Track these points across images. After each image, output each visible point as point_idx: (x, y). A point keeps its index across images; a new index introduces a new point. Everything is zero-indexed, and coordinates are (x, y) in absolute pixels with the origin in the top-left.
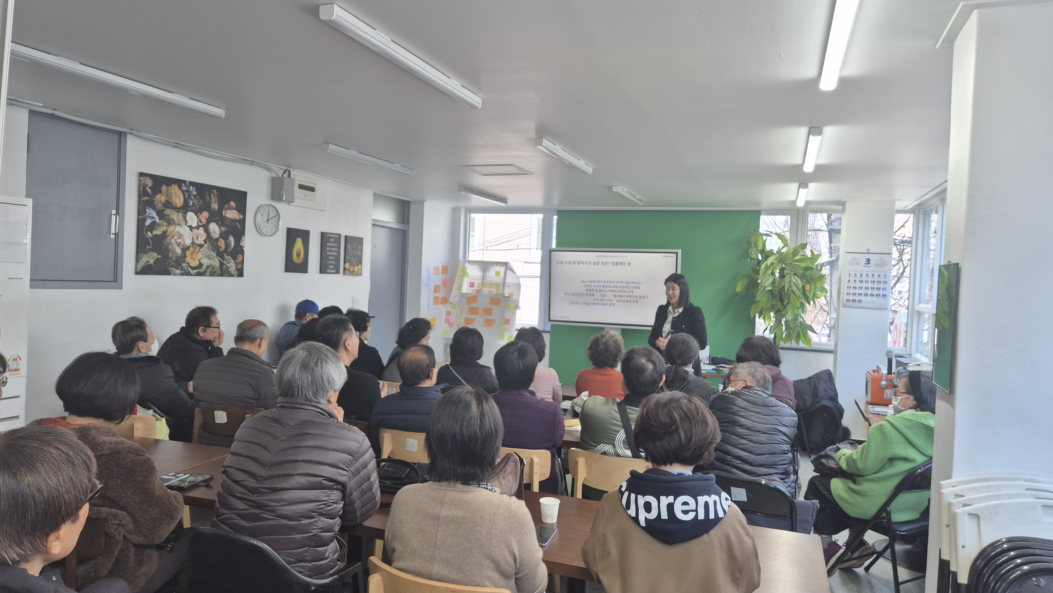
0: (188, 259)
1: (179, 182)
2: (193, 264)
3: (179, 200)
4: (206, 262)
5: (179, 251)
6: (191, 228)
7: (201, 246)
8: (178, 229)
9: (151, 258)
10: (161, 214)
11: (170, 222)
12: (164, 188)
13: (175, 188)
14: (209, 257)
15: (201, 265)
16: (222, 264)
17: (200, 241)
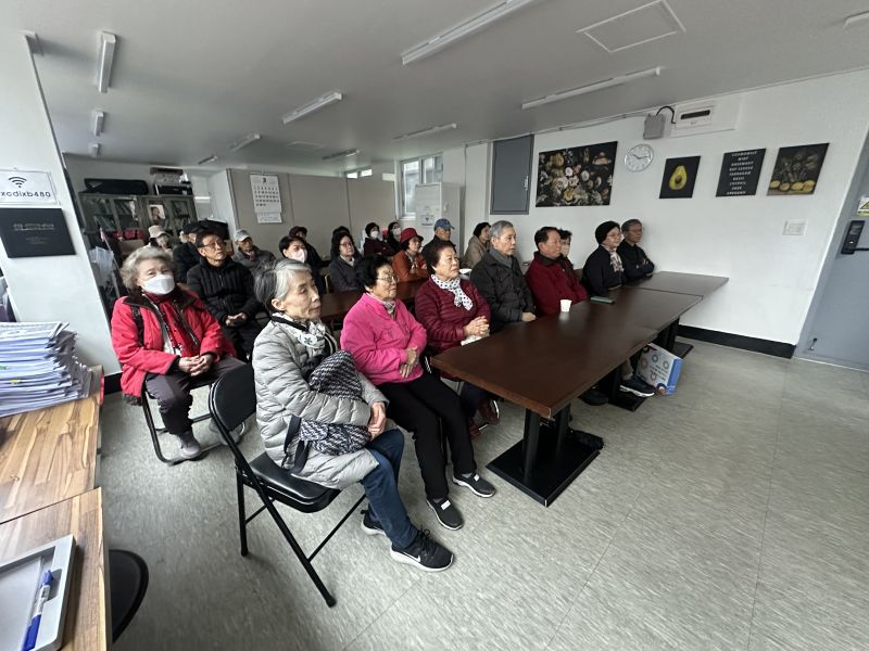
0: (565, 196)
1: (561, 152)
2: (568, 199)
3: (561, 162)
4: (578, 197)
5: (559, 192)
6: (568, 177)
7: (575, 187)
8: (559, 179)
9: (543, 198)
10: (549, 174)
11: (554, 176)
12: (551, 158)
13: (559, 155)
14: (580, 194)
15: (574, 199)
16: (590, 197)
17: (575, 184)
